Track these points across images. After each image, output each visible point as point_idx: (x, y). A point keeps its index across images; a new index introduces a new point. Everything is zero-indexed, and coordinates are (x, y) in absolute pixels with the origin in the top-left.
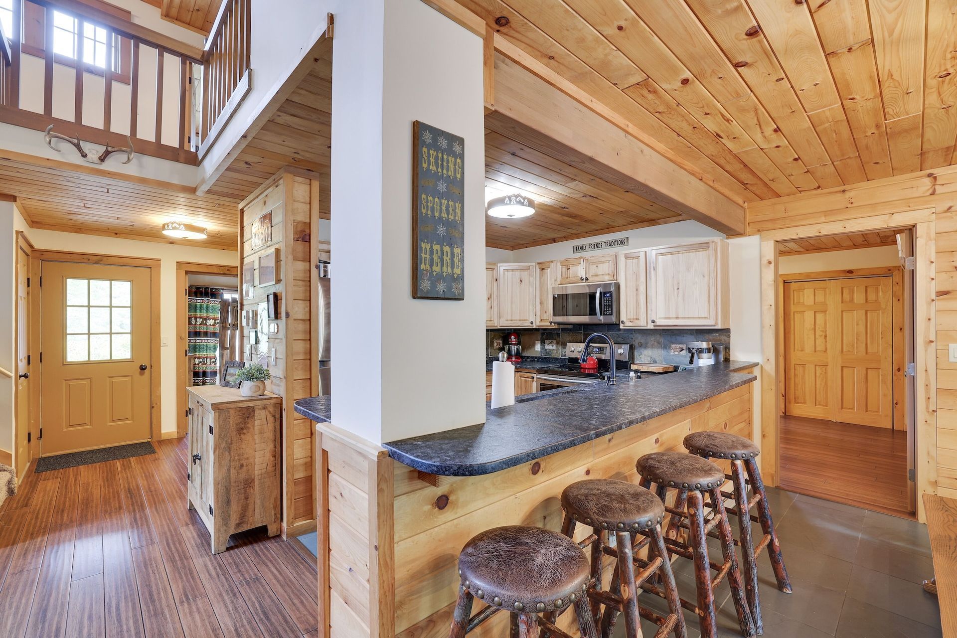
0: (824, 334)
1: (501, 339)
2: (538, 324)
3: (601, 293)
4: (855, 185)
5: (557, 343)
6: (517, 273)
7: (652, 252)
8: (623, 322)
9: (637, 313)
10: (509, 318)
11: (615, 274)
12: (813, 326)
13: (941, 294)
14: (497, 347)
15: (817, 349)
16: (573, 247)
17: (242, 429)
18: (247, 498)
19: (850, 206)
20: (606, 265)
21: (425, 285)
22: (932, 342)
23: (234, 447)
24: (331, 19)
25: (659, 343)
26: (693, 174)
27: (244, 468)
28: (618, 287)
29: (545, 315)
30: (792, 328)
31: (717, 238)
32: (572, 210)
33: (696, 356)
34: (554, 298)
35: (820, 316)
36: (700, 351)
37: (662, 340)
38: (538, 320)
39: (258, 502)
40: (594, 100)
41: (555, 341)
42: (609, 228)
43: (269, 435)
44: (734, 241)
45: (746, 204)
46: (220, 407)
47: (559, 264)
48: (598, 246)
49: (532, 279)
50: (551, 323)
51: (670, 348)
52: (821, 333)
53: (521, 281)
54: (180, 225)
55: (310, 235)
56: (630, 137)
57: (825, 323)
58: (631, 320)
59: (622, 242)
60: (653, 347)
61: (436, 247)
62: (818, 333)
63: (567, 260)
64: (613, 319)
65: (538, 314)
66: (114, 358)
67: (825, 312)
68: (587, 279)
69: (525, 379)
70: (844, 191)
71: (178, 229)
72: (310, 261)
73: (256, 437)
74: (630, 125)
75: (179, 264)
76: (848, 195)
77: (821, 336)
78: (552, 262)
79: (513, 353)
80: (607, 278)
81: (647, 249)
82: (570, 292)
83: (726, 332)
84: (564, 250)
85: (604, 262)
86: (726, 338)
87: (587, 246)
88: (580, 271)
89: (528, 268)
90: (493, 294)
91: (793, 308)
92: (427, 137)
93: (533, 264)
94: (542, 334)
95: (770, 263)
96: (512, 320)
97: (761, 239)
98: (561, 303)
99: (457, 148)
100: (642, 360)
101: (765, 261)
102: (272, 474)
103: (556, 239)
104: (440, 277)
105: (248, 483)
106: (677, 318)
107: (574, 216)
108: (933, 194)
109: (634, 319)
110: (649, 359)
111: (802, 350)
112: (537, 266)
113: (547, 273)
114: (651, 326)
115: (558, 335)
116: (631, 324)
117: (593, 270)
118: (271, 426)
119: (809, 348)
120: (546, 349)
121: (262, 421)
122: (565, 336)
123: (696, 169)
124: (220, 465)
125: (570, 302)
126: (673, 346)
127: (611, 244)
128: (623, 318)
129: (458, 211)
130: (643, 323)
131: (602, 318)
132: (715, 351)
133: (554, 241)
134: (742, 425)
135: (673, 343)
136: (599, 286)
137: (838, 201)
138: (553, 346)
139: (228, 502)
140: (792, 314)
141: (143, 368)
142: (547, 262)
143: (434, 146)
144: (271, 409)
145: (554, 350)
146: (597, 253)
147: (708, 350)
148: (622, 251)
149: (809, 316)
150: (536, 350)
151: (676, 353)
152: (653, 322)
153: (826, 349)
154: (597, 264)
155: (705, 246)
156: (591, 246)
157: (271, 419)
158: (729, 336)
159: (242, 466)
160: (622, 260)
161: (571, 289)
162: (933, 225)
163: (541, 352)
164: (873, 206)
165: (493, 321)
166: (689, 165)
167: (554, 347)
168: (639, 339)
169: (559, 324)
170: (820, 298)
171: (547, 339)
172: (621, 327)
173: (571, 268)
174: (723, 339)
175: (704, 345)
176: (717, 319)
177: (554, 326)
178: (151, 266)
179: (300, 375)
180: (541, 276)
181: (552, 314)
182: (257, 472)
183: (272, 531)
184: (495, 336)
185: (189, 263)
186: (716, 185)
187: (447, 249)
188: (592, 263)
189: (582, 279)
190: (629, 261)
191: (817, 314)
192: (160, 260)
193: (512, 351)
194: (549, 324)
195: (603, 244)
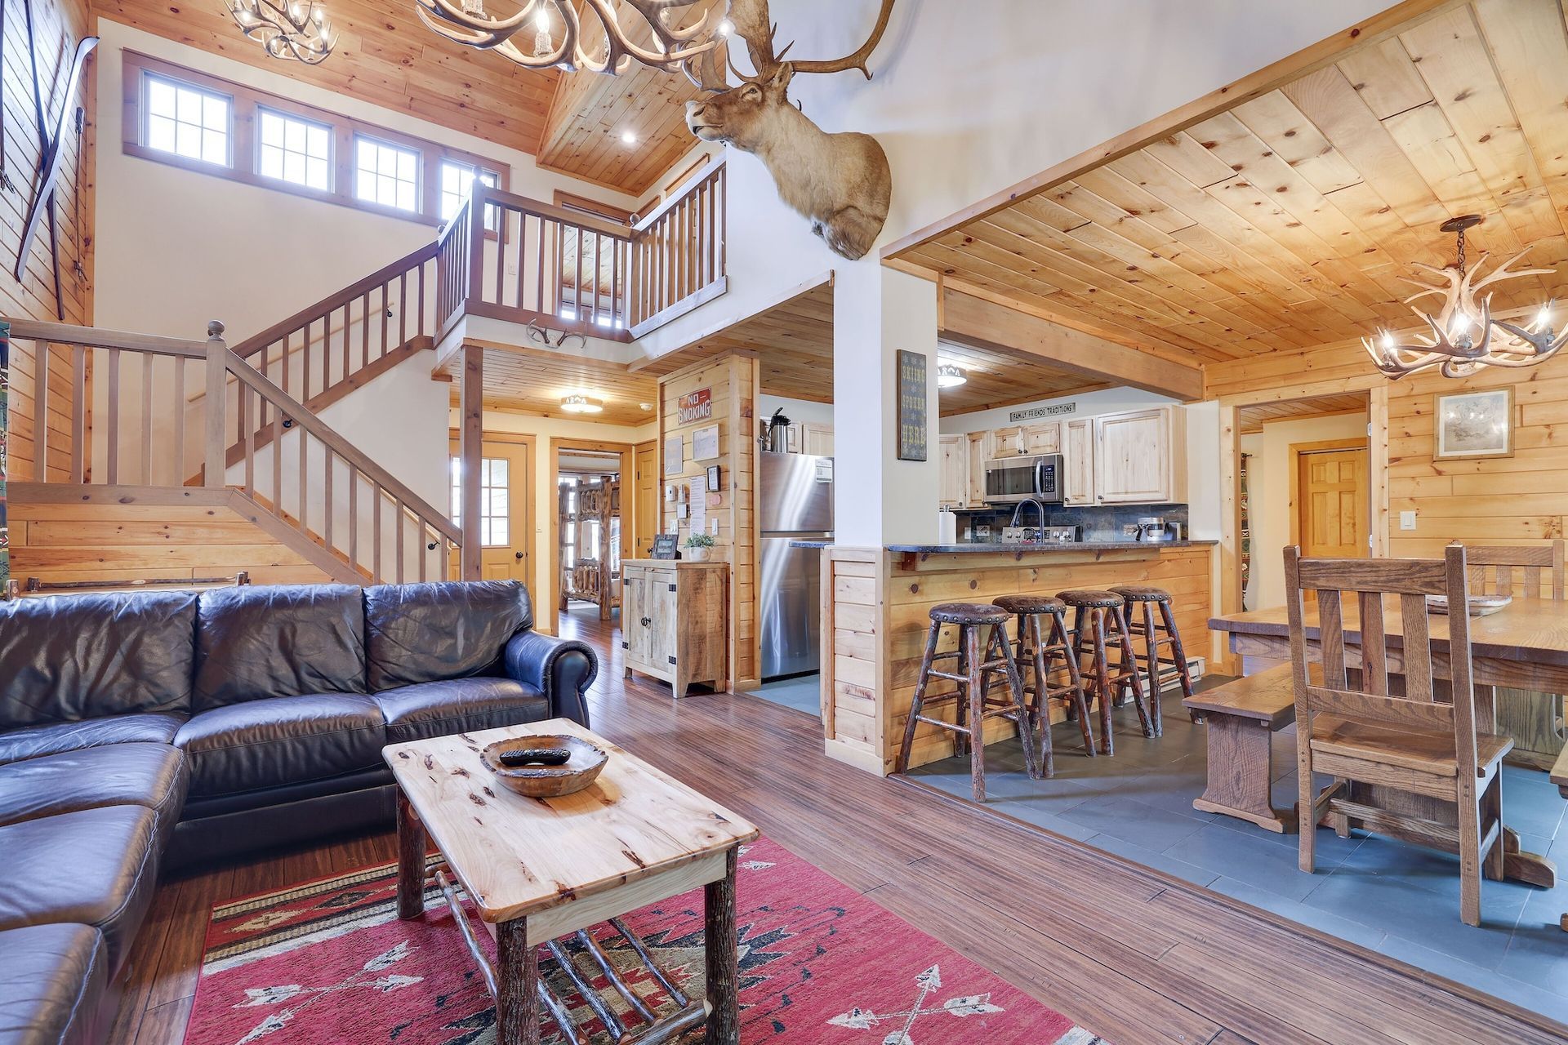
0: (1352, 521)
2: (968, 505)
3: (1041, 467)
4: (1313, 348)
5: (991, 529)
7: (1100, 420)
8: (1067, 500)
9: (1083, 488)
11: (1059, 445)
12: (1337, 512)
13: (1393, 460)
15: (1343, 542)
16: (1010, 414)
17: (697, 589)
18: (700, 653)
19: (1308, 369)
20: (1048, 435)
21: (905, 451)
22: (1385, 510)
23: (691, 604)
24: (833, 273)
25: (1110, 524)
26: (1126, 345)
27: (699, 625)
28: (1061, 459)
29: (977, 494)
30: (1311, 515)
31: (1170, 404)
32: (1005, 376)
33: (1143, 533)
34: (988, 474)
35: (1346, 498)
36: (1150, 527)
37: (1113, 520)
38: (969, 500)
39: (709, 657)
40: (1019, 302)
41: (988, 526)
42: (1052, 393)
43: (718, 597)
44: (1191, 407)
45: (1203, 366)
46: (682, 566)
47: (993, 435)
48: (1039, 413)
49: (960, 453)
50: (984, 503)
51: (1122, 529)
52: (1348, 521)
53: (948, 455)
54: (582, 398)
55: (752, 411)
56: (1054, 325)
57: (1354, 507)
58: (1077, 497)
59: (1069, 408)
60: (1103, 528)
61: (911, 428)
62: (1345, 520)
63: (1003, 430)
64: (1055, 496)
65: (968, 493)
66: (493, 544)
67: (1353, 492)
68: (1026, 452)
70: (1302, 353)
71: (580, 402)
72: (752, 436)
73: (708, 597)
74: (1054, 315)
75: (553, 440)
76: (1307, 357)
77: (1348, 524)
78: (984, 432)
80: (1049, 450)
81: (1094, 417)
82: (1007, 466)
83: (1183, 507)
84: (1000, 417)
85: (1045, 432)
86: (1184, 515)
87: (1027, 414)
88: (1018, 442)
89: (956, 440)
91: (1312, 488)
92: (905, 359)
93: (963, 435)
94: (973, 519)
95: (1229, 430)
97: (1221, 405)
98: (996, 479)
99: (922, 363)
101: (1224, 429)
102: (719, 634)
103: (990, 405)
104: (913, 446)
105: (702, 639)
106: (1126, 493)
107: (1010, 382)
109: (1079, 496)
111: (1324, 544)
112: (967, 438)
113: (979, 445)
114: (1098, 503)
115: (993, 519)
116: (1076, 501)
117: (1033, 440)
118: (719, 588)
119: (1333, 539)
120: (977, 537)
121: (712, 583)
122: (1001, 520)
123: (1129, 340)
124: (681, 618)
125: (1008, 478)
126: (1126, 526)
127: (1053, 411)
128: (1067, 495)
129: (923, 404)
130: (1089, 500)
131: (1042, 495)
132: (1168, 529)
133: (987, 407)
134: (1196, 607)
135: (1125, 523)
136: (1037, 459)
137: (1297, 363)
138: (986, 532)
139: (687, 654)
140: (1310, 498)
141: (519, 556)
142: (980, 432)
143: (910, 364)
144: (719, 573)
145: (987, 537)
146: (1039, 421)
147: (1160, 526)
148: (1066, 418)
149: (1332, 497)
150: (966, 538)
151: (1125, 532)
152: (1100, 498)
153: (1355, 542)
154: (1037, 434)
155: (1156, 413)
156: (1031, 413)
157: (719, 583)
158: (1187, 513)
159: (697, 622)
160: (1065, 429)
161: (1009, 463)
162: (1385, 389)
163: (972, 540)
164: (1331, 370)
166: (1121, 338)
167: (988, 534)
168: (1087, 519)
169: (993, 504)
170: (1346, 474)
171: (979, 525)
172: (1065, 505)
173: (1007, 439)
174: (1178, 516)
175: (1155, 521)
176: (1169, 492)
177: (988, 507)
178: (526, 442)
179: (745, 542)
180: (972, 448)
181: (985, 492)
182: (708, 630)
183: (719, 686)
185: (563, 438)
186: (1157, 352)
187: (917, 428)
188: (1033, 434)
189: (1020, 452)
190: (1074, 431)
191: (1342, 495)
192: (535, 435)
194: (981, 505)
195: (1046, 411)
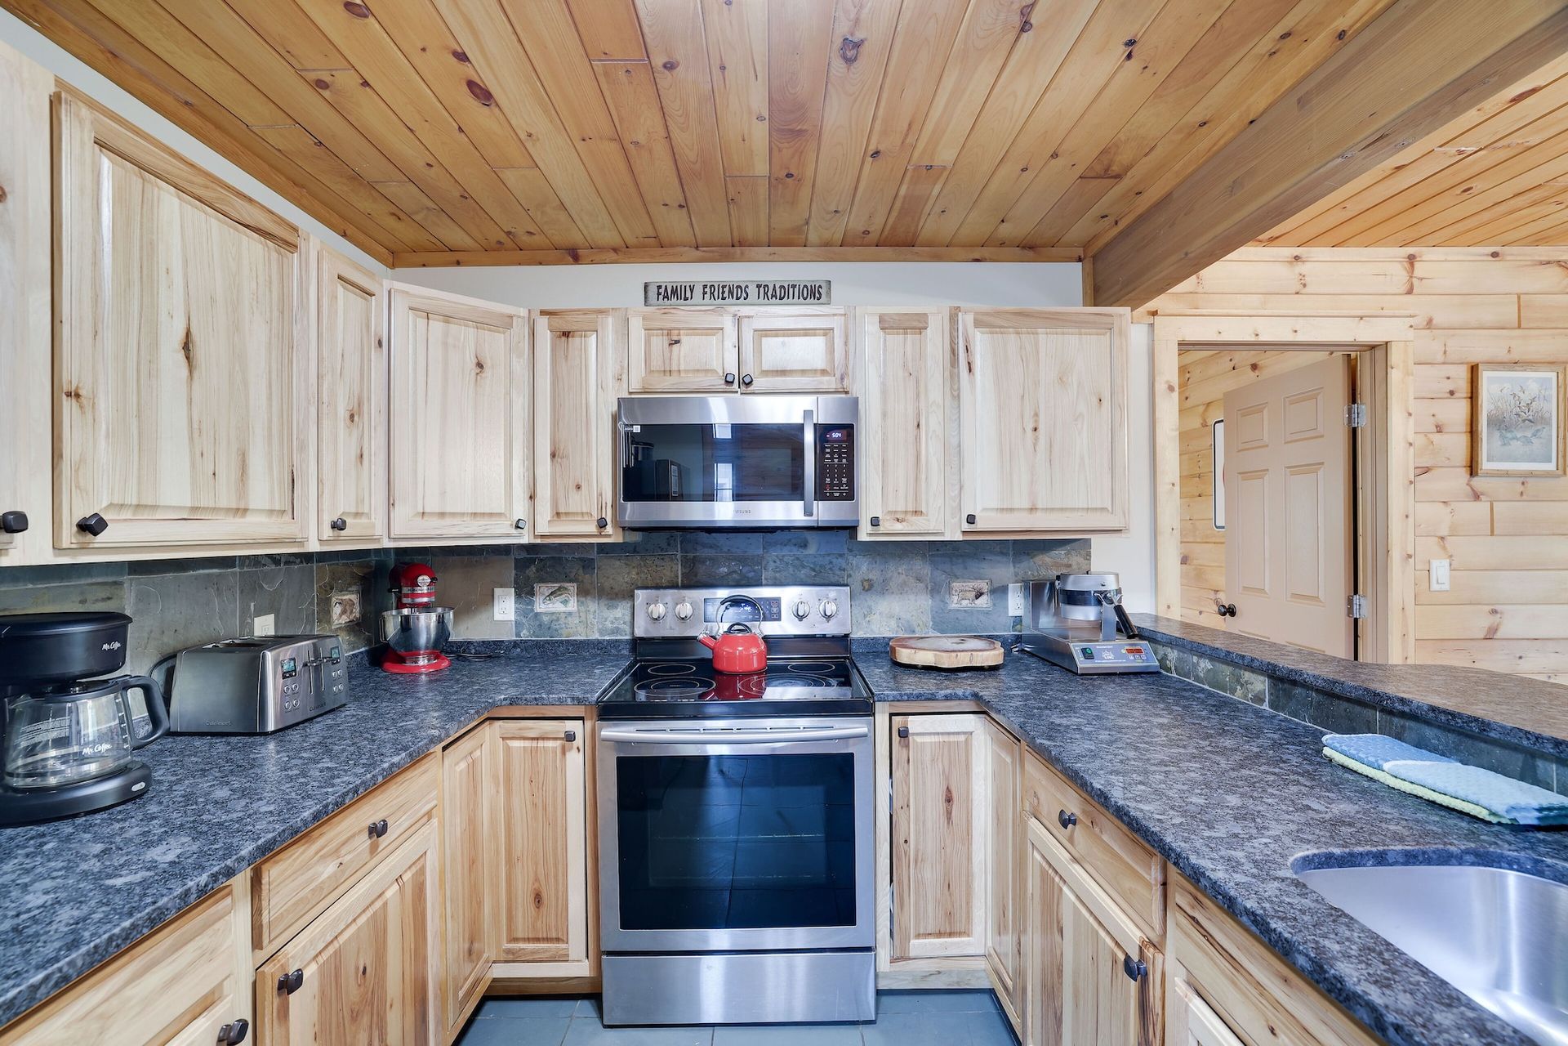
1: (354, 588)
2: (544, 527)
3: (816, 426)
4: (1313, 251)
5: (582, 593)
6: (467, 335)
8: (874, 521)
9: (917, 493)
10: (432, 506)
11: (846, 372)
13: (1423, 470)
14: (345, 619)
16: (646, 286)
20: (816, 342)
22: (1410, 557)
25: (918, 579)
29: (574, 496)
37: (928, 572)
38: (542, 516)
41: (572, 587)
47: (635, 323)
48: (735, 293)
49: (520, 364)
50: (600, 524)
51: (949, 590)
53: (480, 365)
58: (900, 516)
59: (813, 293)
60: (903, 589)
64: (843, 511)
65: (547, 494)
68: (748, 382)
69: (528, 744)
70: (1296, 258)
78: (604, 312)
79: (422, 640)
80: (819, 383)
86: (1081, 560)
87: (698, 291)
88: (720, 353)
90: (369, 399)
93: (520, 312)
95: (1171, 388)
96: (442, 515)
97: (1154, 334)
100: (874, 627)
101: (1163, 384)
103: (580, 252)
106: (1032, 510)
108: (1410, 292)
109: (906, 512)
110: (893, 623)
112: (541, 321)
113: (582, 351)
115: (585, 567)
116: (899, 527)
120: (537, 614)
126: (956, 585)
127: (777, 293)
128: (874, 509)
130: (933, 526)
131: (818, 509)
133: (574, 256)
135: (957, 577)
138: (565, 602)
142: (577, 313)
145: (570, 614)
150: (498, 616)
151: (965, 603)
152: (968, 520)
154: (783, 334)
156: (710, 290)
158: (1089, 554)
162: (1410, 345)
163: (518, 624)
165: (368, 516)
167: (573, 607)
171: (542, 580)
172: (862, 535)
173: (684, 339)
174: (1074, 563)
176: (1129, 512)
180: (560, 356)
181: (614, 496)
184: (334, 578)
188: (770, 332)
189: (729, 382)
190: (893, 339)
193: (417, 633)
194: (594, 529)
195: (752, 290)
